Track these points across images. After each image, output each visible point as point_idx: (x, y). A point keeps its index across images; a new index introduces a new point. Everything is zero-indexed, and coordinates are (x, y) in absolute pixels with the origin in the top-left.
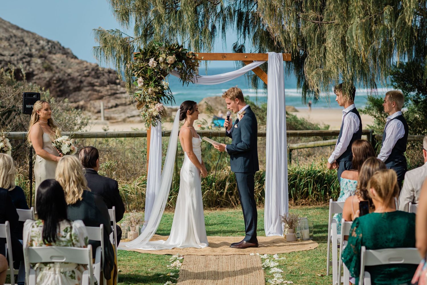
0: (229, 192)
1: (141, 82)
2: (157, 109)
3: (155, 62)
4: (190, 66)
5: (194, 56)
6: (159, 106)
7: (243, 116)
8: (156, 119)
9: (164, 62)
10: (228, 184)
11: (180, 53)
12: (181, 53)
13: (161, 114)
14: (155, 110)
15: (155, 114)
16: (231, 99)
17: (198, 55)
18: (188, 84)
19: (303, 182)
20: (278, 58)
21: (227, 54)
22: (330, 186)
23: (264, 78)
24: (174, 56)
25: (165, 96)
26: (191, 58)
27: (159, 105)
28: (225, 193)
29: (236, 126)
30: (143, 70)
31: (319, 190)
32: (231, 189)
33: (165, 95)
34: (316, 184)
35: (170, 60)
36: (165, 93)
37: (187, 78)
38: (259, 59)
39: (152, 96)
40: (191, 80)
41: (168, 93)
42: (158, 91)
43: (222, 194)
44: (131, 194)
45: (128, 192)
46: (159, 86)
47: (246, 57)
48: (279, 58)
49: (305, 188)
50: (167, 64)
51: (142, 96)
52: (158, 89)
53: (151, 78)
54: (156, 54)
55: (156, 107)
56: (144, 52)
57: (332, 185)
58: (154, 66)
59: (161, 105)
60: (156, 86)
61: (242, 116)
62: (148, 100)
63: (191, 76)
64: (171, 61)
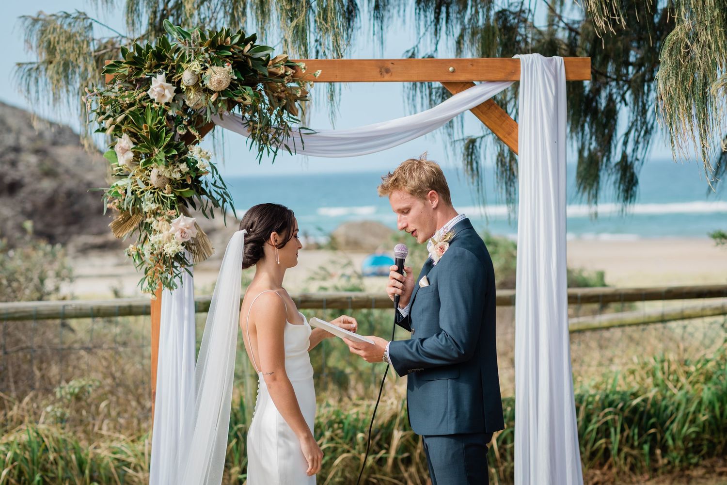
0: (400, 457)
1: (125, 151)
2: (178, 234)
3: (167, 87)
4: (280, 99)
5: (292, 67)
6: (182, 224)
7: (447, 246)
8: (176, 264)
9: (196, 85)
10: (397, 435)
11: (247, 57)
12: (252, 58)
13: (191, 249)
14: (170, 238)
15: (171, 249)
16: (412, 193)
17: (303, 65)
18: (276, 154)
19: (596, 423)
20: (550, 71)
21: (393, 62)
22: (665, 432)
23: (509, 134)
24: (228, 67)
25: (205, 193)
26: (283, 76)
27: (182, 222)
28: (390, 461)
29: (423, 283)
30: (132, 113)
31: (636, 443)
32: (405, 447)
33: (203, 192)
34: (630, 428)
35: (216, 78)
36: (203, 186)
37: (270, 136)
38: (491, 76)
39: (161, 193)
40: (285, 142)
41: (214, 185)
42: (178, 176)
43: (381, 462)
44: (135, 469)
45: (128, 465)
46: (182, 162)
47: (451, 69)
48: (553, 70)
49: (601, 438)
50: (208, 91)
51: (129, 193)
52: (180, 171)
53: (155, 138)
54: (173, 60)
55: (173, 228)
56: (134, 57)
57: (668, 429)
58: (167, 100)
59: (190, 220)
60: (171, 161)
61: (442, 248)
62: (148, 206)
63: (284, 130)
64: (220, 82)
